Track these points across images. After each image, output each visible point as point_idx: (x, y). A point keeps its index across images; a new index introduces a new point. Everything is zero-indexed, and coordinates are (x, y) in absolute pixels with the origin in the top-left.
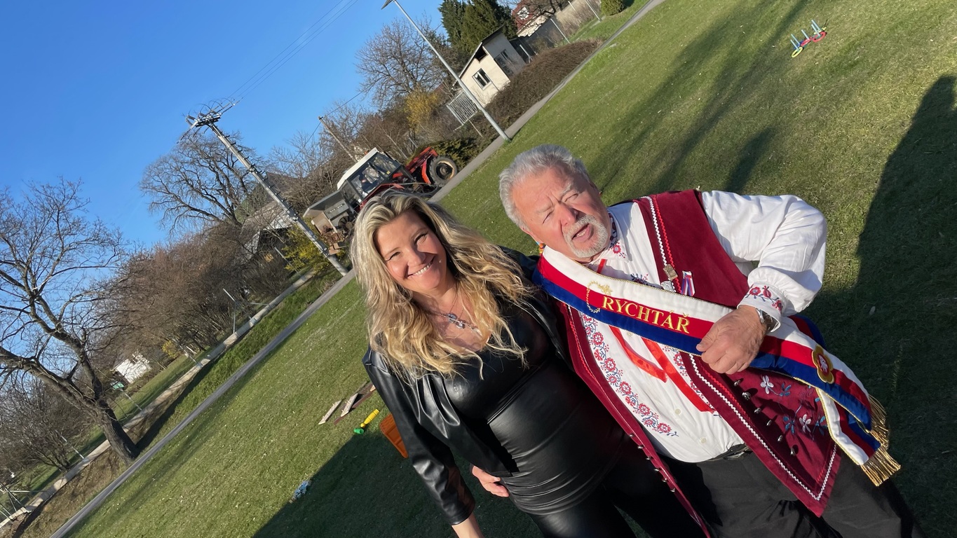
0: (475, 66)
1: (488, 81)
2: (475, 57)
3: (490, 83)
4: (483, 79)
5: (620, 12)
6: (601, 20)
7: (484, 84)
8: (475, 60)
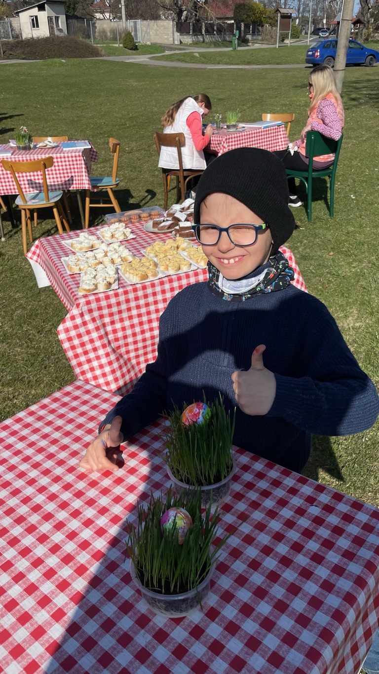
0: (35, 11)
1: (38, 26)
2: (37, 6)
3: (38, 29)
4: (35, 23)
5: (130, 50)
6: (119, 45)
7: (34, 27)
8: (37, 8)
